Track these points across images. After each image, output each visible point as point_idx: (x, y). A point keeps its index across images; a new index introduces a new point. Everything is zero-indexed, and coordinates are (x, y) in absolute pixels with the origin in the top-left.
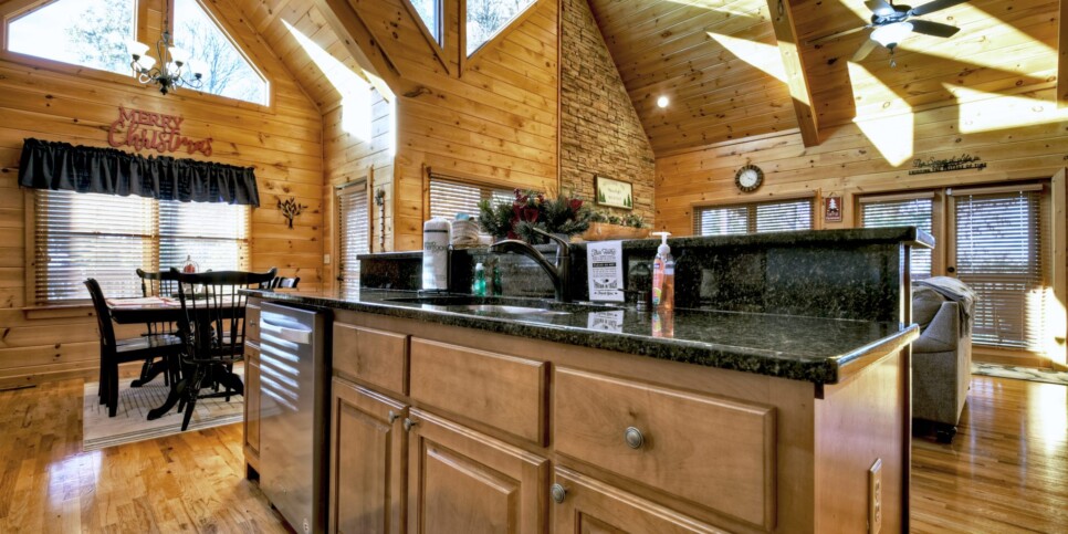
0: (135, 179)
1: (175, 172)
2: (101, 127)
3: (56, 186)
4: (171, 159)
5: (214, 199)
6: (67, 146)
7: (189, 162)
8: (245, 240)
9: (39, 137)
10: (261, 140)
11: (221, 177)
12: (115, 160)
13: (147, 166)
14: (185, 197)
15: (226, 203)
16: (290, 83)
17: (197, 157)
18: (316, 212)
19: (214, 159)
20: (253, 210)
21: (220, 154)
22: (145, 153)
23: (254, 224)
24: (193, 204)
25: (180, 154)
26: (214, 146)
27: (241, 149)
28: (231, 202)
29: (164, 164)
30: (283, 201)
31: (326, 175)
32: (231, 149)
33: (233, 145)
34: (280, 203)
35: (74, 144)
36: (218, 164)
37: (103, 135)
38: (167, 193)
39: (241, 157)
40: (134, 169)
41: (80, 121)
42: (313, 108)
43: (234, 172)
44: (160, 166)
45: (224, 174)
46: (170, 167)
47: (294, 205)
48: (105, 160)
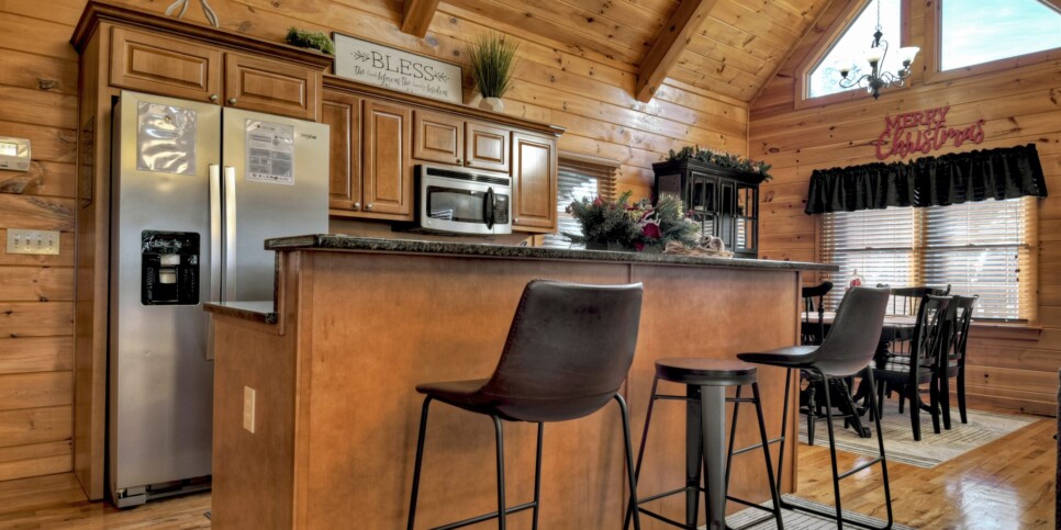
0: (892, 187)
1: (933, 173)
2: (871, 144)
3: (830, 210)
4: (931, 158)
5: (979, 196)
6: (839, 170)
8: (1027, 246)
9: (820, 167)
10: (1054, 100)
11: (987, 166)
12: (875, 173)
13: (904, 173)
14: (944, 202)
17: (968, 147)
19: (989, 145)
20: (1039, 204)
21: (994, 136)
22: (906, 160)
23: (1039, 222)
24: (954, 207)
25: (949, 148)
26: (986, 129)
27: (1022, 122)
28: (1001, 197)
29: (923, 166)
32: (1009, 126)
33: (1012, 119)
35: (843, 167)
37: (872, 149)
38: (924, 202)
39: (1023, 132)
40: (892, 177)
41: (855, 142)
43: (1004, 156)
44: (918, 170)
45: (990, 162)
46: (928, 169)
48: (867, 176)
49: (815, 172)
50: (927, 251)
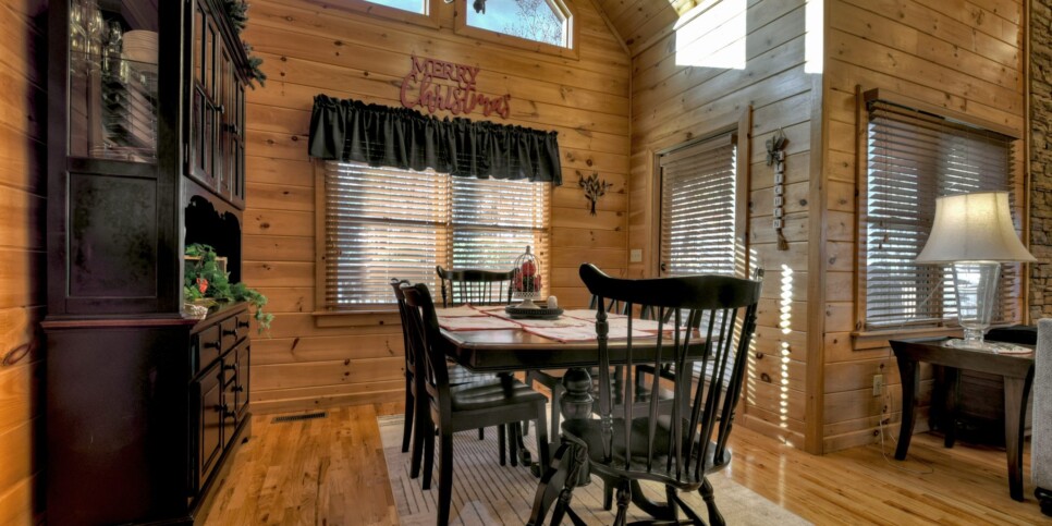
0: (430, 147)
1: (473, 140)
2: (393, 83)
3: (347, 158)
4: (468, 121)
5: (514, 176)
6: (359, 104)
7: (488, 125)
8: (544, 230)
10: (563, 96)
11: (522, 145)
12: (409, 123)
13: (443, 131)
14: (482, 175)
15: (526, 181)
16: (596, 17)
17: (495, 119)
18: (621, 192)
19: (514, 122)
20: (552, 188)
21: (518, 116)
22: (441, 115)
23: (554, 209)
24: (492, 181)
25: (477, 116)
26: (511, 105)
27: (541, 109)
28: (532, 179)
29: (461, 128)
30: (586, 177)
31: (636, 141)
32: (529, 109)
33: (532, 102)
34: (582, 180)
35: (366, 102)
36: (519, 128)
37: (395, 91)
38: (464, 170)
39: (542, 119)
40: (429, 134)
41: (372, 75)
42: (621, 50)
43: (536, 137)
44: (457, 130)
45: (525, 141)
46: (467, 132)
47: (597, 184)
48: (399, 123)
49: (322, 101)
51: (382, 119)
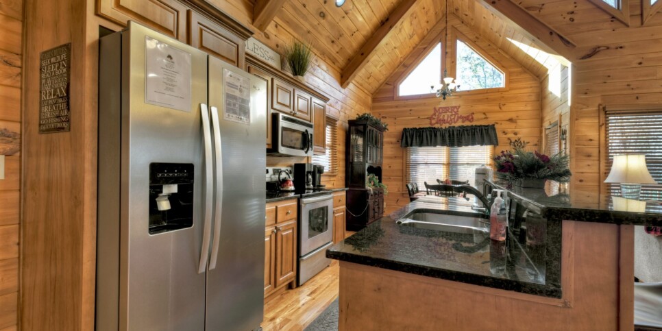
0: (439, 138)
1: (455, 133)
2: (427, 118)
3: (411, 145)
4: (454, 127)
5: (473, 144)
6: (415, 129)
7: (463, 127)
9: (406, 127)
10: (500, 108)
11: (477, 132)
12: (431, 131)
13: (443, 132)
14: (460, 145)
15: (479, 146)
16: (519, 69)
17: (467, 124)
18: (536, 145)
19: (474, 124)
20: (495, 147)
21: (478, 120)
22: (443, 127)
23: (495, 155)
24: (464, 147)
25: (459, 124)
26: (475, 116)
27: (488, 115)
28: (482, 144)
29: (451, 130)
30: (513, 141)
31: (542, 120)
32: (483, 116)
33: (484, 114)
34: (511, 142)
35: (418, 127)
36: (476, 126)
37: (428, 121)
38: (452, 144)
39: (489, 119)
40: (438, 134)
41: (421, 117)
42: (536, 80)
43: (483, 128)
44: (449, 131)
45: (478, 130)
46: (453, 131)
47: (520, 142)
48: (428, 132)
49: (405, 130)
50: (451, 165)
51: (423, 132)
